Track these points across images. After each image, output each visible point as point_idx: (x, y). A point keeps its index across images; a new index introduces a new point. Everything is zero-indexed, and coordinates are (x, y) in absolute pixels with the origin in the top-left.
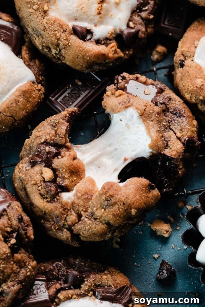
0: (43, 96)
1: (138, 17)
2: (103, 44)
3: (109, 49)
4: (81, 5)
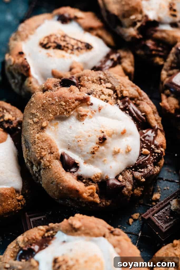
1: (130, 174)
2: (84, 183)
4: (79, 137)
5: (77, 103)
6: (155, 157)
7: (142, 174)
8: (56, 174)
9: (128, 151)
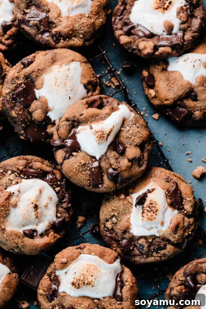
0: (18, 280)
1: (61, 208)
2: (45, 235)
3: (50, 237)
4: (24, 216)
5: (7, 201)
6: (65, 187)
7: (66, 203)
8: (31, 245)
9: (51, 199)
